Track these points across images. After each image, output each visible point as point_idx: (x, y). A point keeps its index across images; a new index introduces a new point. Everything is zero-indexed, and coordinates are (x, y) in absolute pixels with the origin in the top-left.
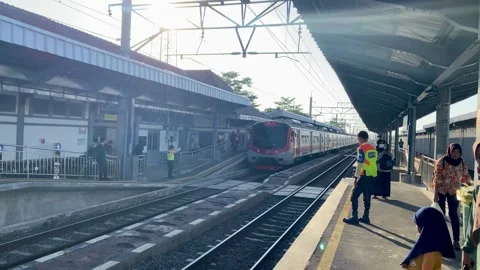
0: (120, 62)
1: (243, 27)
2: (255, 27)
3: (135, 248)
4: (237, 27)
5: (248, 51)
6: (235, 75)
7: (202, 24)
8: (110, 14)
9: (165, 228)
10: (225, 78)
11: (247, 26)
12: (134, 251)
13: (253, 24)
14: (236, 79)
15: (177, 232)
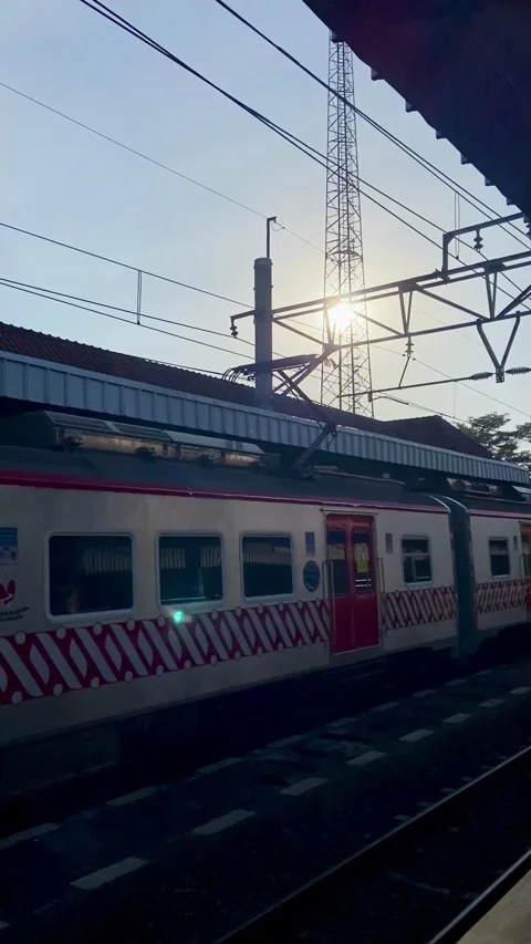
0: (252, 419)
1: (492, 319)
2: (518, 315)
3: (286, 785)
4: (480, 321)
5: (506, 368)
6: (499, 421)
7: (406, 325)
8: (235, 334)
9: (350, 746)
10: (477, 429)
11: (502, 316)
12: (285, 791)
13: (513, 311)
14: (503, 429)
15: (371, 755)
